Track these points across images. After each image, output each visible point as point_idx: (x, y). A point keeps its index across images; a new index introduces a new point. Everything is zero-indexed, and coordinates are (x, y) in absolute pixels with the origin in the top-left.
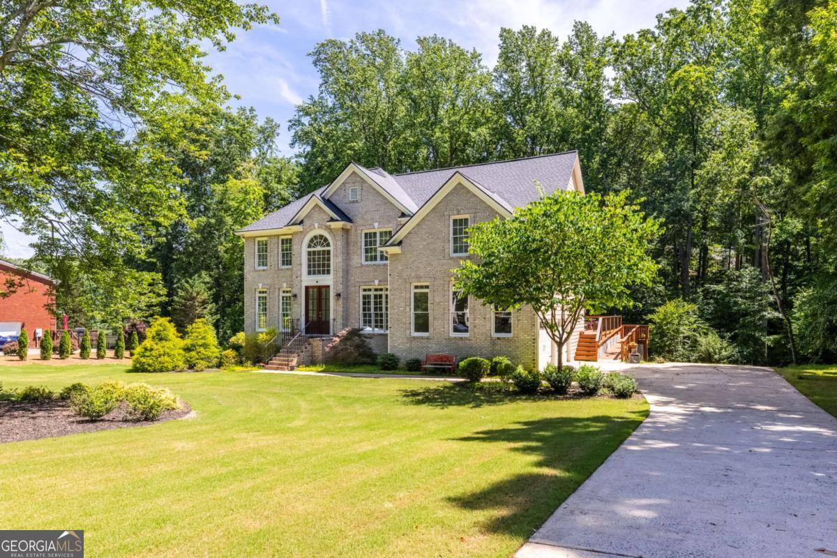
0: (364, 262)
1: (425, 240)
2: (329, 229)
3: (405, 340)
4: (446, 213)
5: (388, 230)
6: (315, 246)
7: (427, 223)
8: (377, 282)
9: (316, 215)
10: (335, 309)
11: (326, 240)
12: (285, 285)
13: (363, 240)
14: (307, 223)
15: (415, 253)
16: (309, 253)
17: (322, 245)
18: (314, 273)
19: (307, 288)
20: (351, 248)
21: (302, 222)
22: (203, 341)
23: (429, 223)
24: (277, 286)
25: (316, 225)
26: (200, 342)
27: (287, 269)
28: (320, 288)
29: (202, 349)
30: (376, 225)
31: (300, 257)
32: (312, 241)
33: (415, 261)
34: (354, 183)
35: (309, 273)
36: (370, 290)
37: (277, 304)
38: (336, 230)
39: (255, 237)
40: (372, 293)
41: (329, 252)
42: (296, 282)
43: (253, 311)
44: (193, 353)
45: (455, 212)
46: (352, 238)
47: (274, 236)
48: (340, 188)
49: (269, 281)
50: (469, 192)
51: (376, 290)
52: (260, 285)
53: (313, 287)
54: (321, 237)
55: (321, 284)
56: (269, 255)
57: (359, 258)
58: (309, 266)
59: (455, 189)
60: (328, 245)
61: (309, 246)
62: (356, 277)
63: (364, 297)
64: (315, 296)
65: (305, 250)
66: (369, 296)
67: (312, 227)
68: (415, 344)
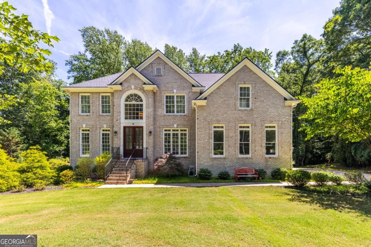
0: (165, 113)
1: (222, 98)
2: (142, 90)
3: (209, 160)
4: (237, 83)
5: (182, 95)
6: (131, 101)
7: (224, 87)
8: (175, 126)
9: (132, 80)
10: (146, 142)
11: (139, 97)
12: (105, 126)
13: (165, 100)
14: (126, 85)
15: (216, 106)
16: (126, 105)
17: (136, 100)
18: (130, 118)
19: (125, 128)
20: (157, 104)
21: (121, 84)
22: (40, 164)
23: (225, 88)
24: (98, 126)
25: (133, 87)
26: (37, 165)
27: (107, 115)
28: (134, 128)
29: (39, 171)
30: (175, 91)
31: (120, 107)
32: (128, 97)
33: (216, 110)
34: (159, 64)
35: (126, 118)
36: (170, 130)
37: (98, 138)
38: (148, 91)
39: (79, 93)
40: (171, 132)
41: (142, 105)
42: (116, 123)
43: (78, 143)
44: (30, 174)
45: (243, 83)
46: (158, 98)
47: (96, 93)
48: (148, 66)
49: (92, 123)
50: (251, 71)
51: (174, 130)
52: (84, 126)
53: (129, 127)
54: (136, 95)
55: (135, 125)
56: (91, 105)
57: (162, 111)
58: (126, 114)
59: (242, 68)
60: (141, 101)
61: (126, 100)
62: (161, 122)
63: (166, 135)
64: (131, 134)
65: (123, 103)
66: (169, 134)
67: (129, 88)
68: (215, 162)
